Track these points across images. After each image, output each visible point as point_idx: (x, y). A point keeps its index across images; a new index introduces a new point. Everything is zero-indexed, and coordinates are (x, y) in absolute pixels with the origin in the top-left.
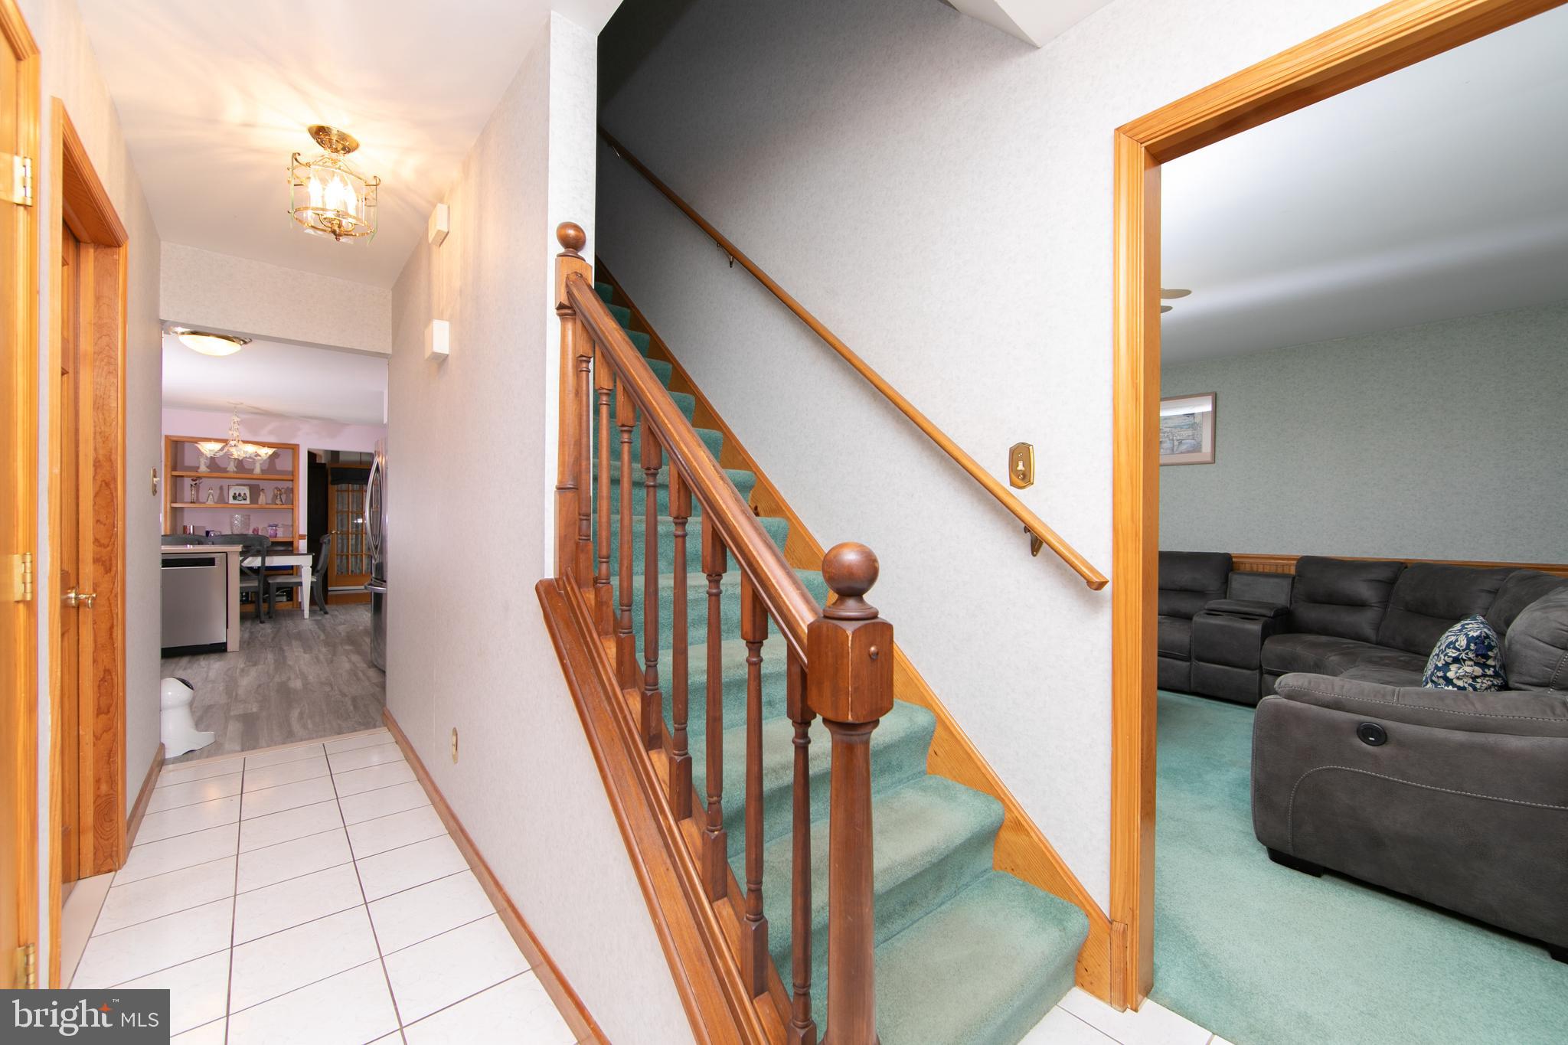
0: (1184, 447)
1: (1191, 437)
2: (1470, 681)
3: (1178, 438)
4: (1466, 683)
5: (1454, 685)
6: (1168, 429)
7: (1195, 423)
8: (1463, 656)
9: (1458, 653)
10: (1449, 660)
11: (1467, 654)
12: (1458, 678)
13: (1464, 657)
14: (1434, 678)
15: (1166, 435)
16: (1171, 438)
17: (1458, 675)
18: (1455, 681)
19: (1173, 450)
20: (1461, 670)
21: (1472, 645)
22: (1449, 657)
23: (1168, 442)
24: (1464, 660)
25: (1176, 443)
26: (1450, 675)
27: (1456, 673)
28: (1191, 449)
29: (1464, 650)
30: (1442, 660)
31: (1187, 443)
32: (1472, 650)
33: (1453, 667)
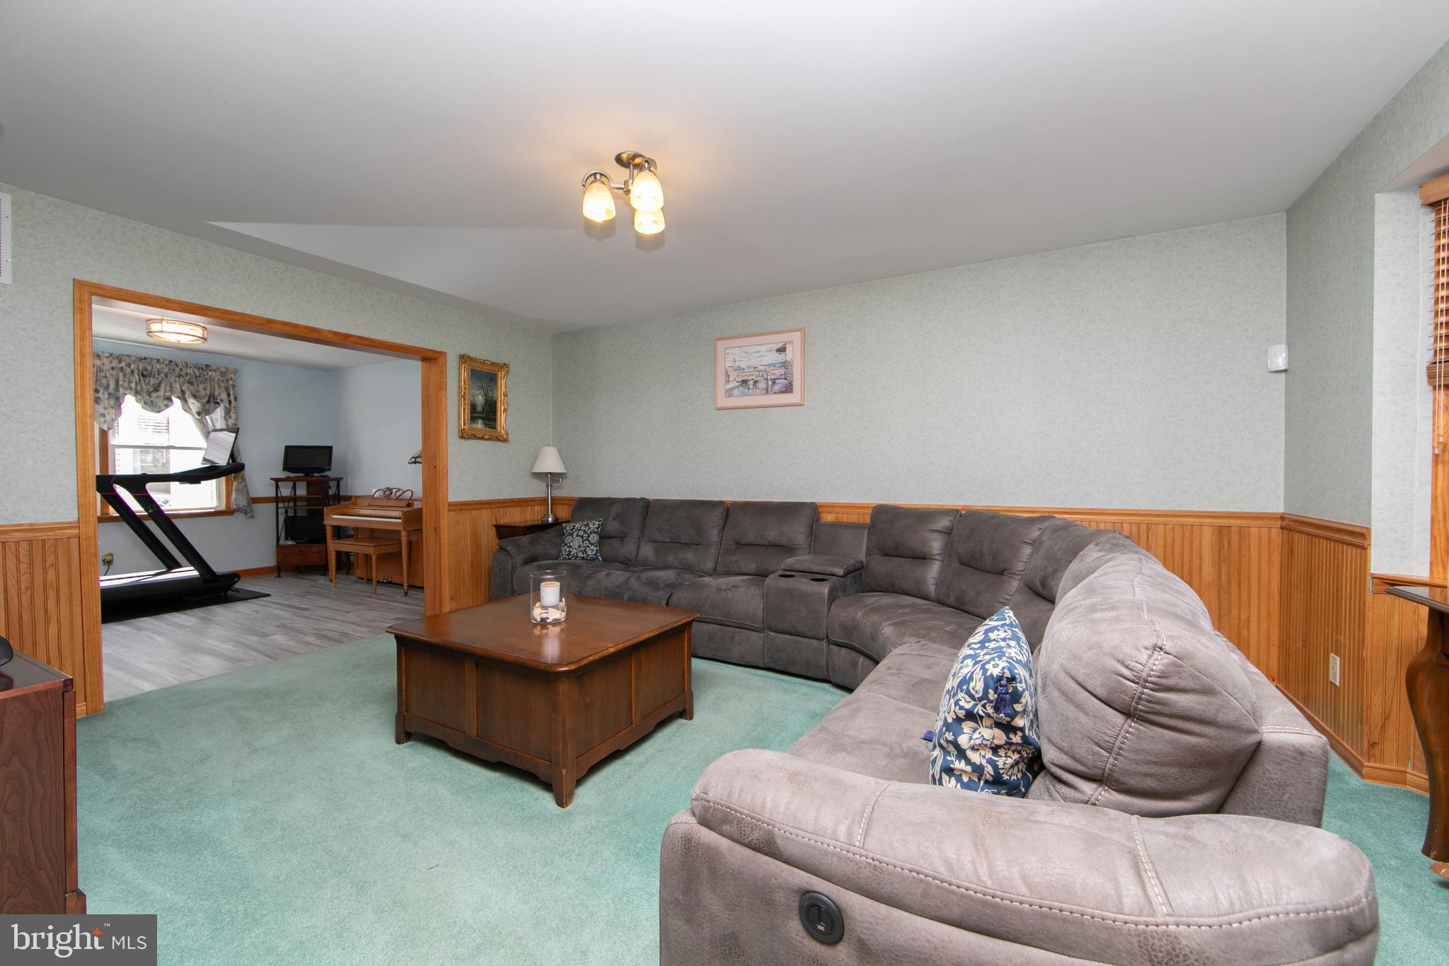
0: (777, 388)
1: (783, 377)
2: (989, 755)
3: (772, 377)
4: (984, 757)
5: (968, 762)
6: (763, 367)
7: (786, 361)
8: (979, 709)
9: (973, 703)
10: (962, 714)
11: (984, 706)
12: (973, 748)
13: (981, 713)
14: (942, 741)
15: (761, 373)
16: (765, 377)
17: (972, 742)
18: (970, 754)
19: (767, 390)
20: (976, 735)
21: (991, 691)
22: (961, 708)
23: (763, 381)
24: (981, 717)
25: (770, 383)
26: (963, 741)
27: (971, 738)
28: (784, 390)
29: (980, 699)
30: (952, 712)
31: (780, 384)
32: (991, 702)
33: (967, 726)
